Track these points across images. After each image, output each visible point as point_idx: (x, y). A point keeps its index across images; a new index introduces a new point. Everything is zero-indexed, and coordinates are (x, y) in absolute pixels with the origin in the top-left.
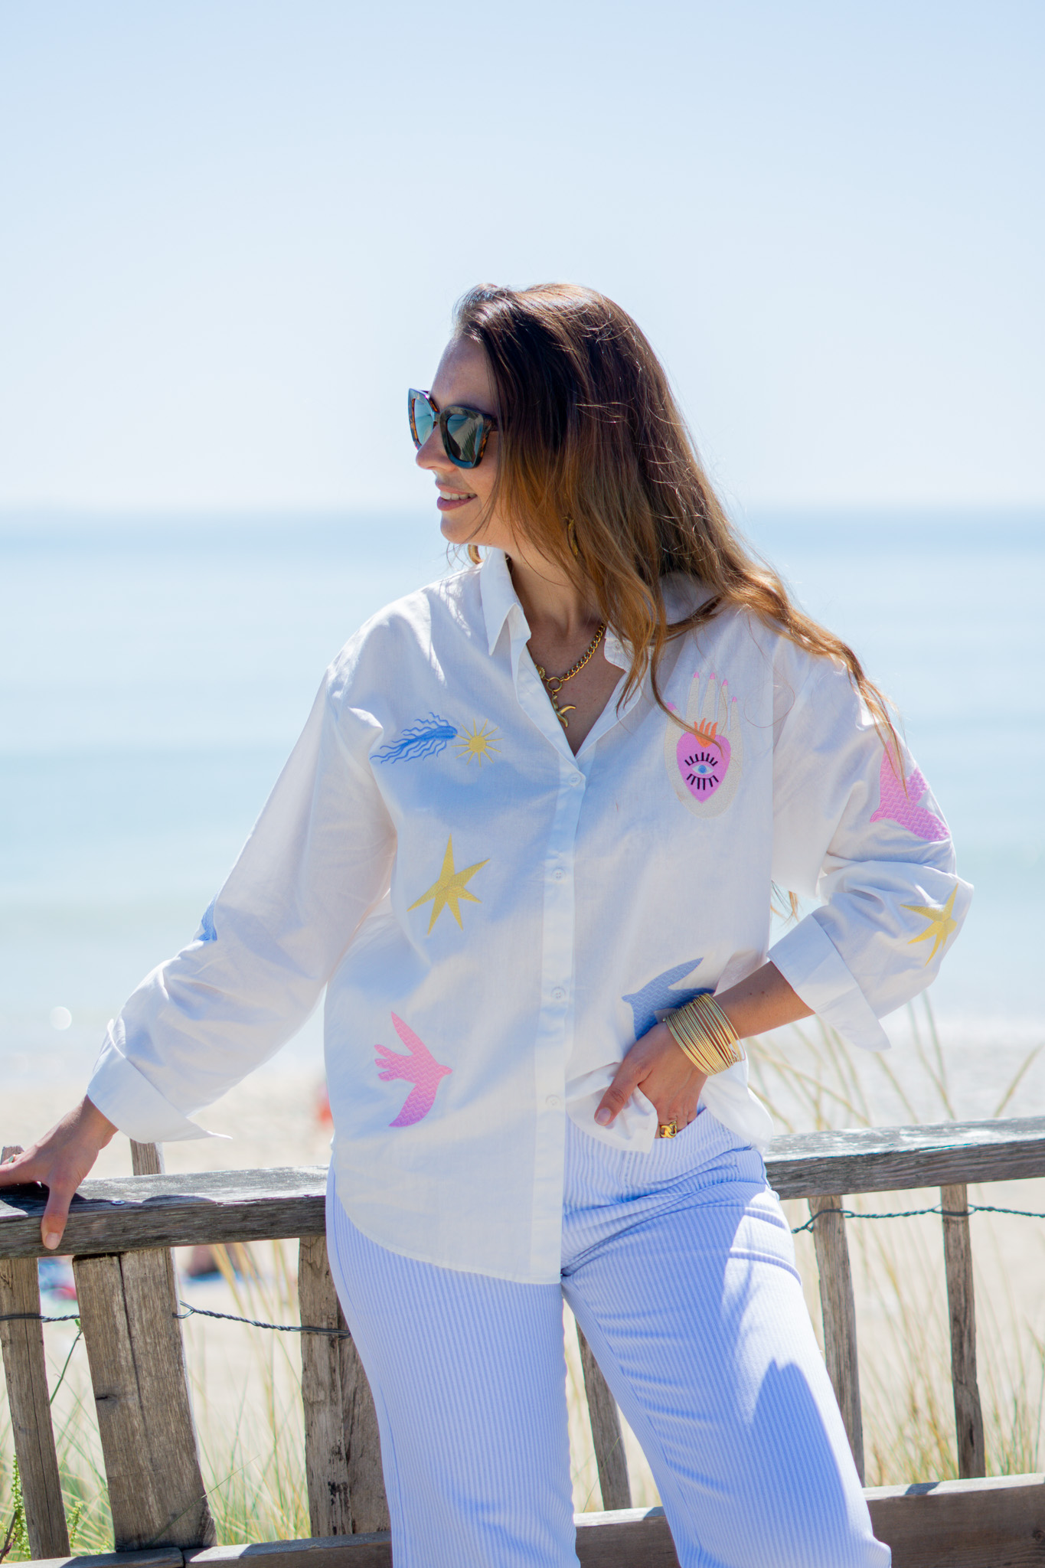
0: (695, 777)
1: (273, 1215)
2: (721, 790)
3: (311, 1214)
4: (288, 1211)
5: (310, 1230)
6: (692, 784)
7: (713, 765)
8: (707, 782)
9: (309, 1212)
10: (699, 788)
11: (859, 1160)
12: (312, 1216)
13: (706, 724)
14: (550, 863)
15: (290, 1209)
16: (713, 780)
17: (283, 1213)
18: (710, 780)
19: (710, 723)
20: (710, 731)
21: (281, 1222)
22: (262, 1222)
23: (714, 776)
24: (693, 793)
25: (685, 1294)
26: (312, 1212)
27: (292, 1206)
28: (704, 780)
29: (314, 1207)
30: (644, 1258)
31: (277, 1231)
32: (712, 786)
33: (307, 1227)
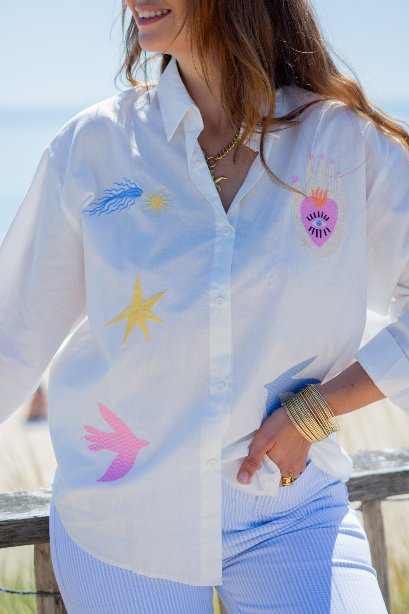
0: (314, 229)
1: (12, 531)
2: (332, 238)
3: (39, 529)
4: (23, 528)
5: (38, 540)
6: (312, 234)
7: (326, 220)
8: (323, 232)
9: (37, 528)
10: (317, 236)
11: (398, 474)
12: (39, 531)
13: (320, 191)
14: (213, 293)
15: (24, 526)
16: (326, 231)
17: (19, 530)
18: (324, 230)
19: (322, 191)
20: (323, 196)
21: (18, 536)
22: (5, 536)
23: (327, 228)
24: (314, 241)
25: (302, 594)
26: (39, 528)
27: (25, 524)
28: (320, 230)
29: (40, 524)
30: (271, 566)
31: (15, 542)
32: (326, 235)
33: (36, 538)
